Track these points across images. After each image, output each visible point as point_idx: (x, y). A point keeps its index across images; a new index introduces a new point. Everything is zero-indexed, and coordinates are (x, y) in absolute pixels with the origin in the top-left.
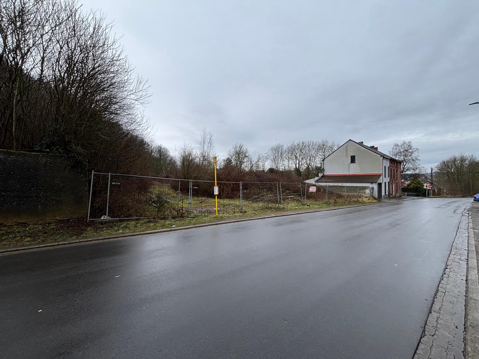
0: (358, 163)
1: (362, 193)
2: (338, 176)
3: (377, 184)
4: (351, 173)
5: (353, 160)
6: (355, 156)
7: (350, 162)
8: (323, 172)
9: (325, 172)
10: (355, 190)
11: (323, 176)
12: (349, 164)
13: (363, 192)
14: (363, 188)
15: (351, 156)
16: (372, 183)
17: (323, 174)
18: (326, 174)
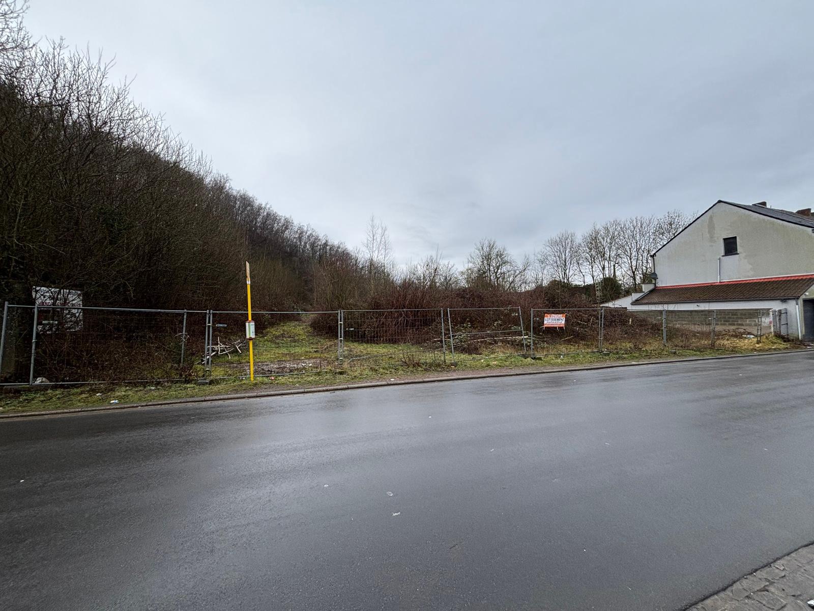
0: (744, 254)
1: (750, 325)
2: (691, 288)
3: (800, 301)
4: (726, 280)
5: (730, 246)
6: (736, 237)
7: (723, 254)
8: (654, 282)
9: (657, 281)
10: (730, 318)
11: (654, 291)
12: (720, 259)
13: (753, 323)
14: (751, 314)
15: (724, 239)
16: (784, 300)
17: (655, 286)
18: (660, 284)
